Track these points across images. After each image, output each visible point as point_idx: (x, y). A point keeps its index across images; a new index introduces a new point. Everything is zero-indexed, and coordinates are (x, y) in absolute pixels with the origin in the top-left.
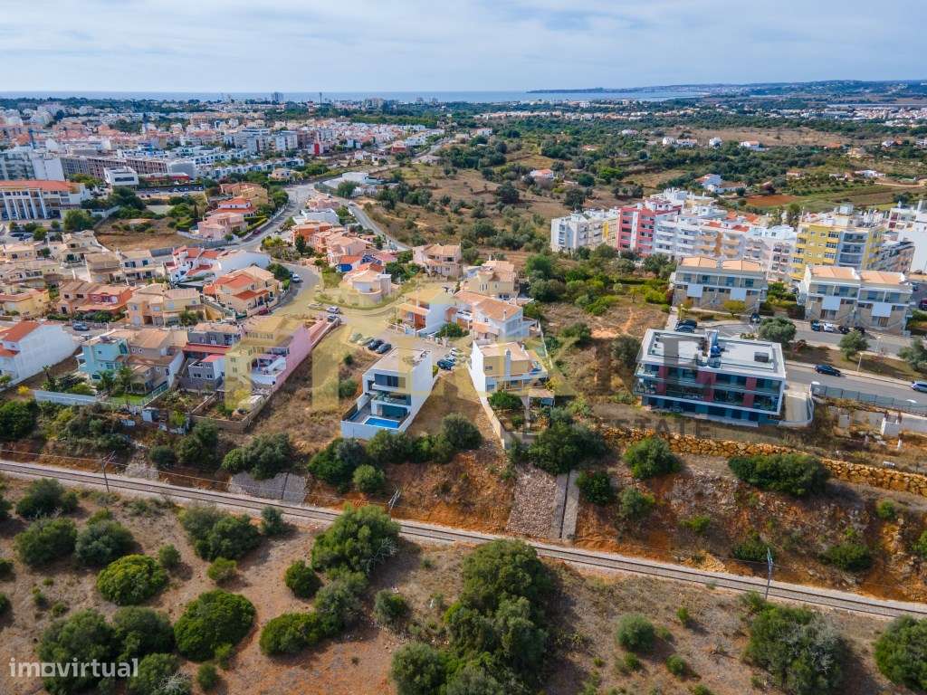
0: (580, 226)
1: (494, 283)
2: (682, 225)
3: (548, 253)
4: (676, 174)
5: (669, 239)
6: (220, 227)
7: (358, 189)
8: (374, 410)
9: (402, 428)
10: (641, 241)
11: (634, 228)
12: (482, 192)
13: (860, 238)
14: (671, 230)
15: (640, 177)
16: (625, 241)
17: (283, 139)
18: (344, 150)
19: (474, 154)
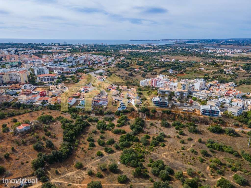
0: (145, 82)
1: (133, 92)
2: (161, 82)
3: (140, 87)
4: (164, 69)
5: (159, 84)
6: (84, 82)
7: (103, 74)
8: (121, 107)
9: (125, 109)
10: (155, 85)
11: (154, 83)
12: (126, 74)
13: (185, 85)
14: (159, 83)
15: (156, 70)
16: (152, 85)
17: (81, 61)
18: (95, 63)
19: (123, 65)
